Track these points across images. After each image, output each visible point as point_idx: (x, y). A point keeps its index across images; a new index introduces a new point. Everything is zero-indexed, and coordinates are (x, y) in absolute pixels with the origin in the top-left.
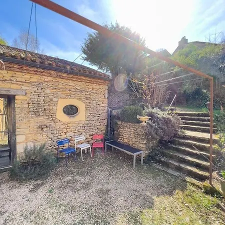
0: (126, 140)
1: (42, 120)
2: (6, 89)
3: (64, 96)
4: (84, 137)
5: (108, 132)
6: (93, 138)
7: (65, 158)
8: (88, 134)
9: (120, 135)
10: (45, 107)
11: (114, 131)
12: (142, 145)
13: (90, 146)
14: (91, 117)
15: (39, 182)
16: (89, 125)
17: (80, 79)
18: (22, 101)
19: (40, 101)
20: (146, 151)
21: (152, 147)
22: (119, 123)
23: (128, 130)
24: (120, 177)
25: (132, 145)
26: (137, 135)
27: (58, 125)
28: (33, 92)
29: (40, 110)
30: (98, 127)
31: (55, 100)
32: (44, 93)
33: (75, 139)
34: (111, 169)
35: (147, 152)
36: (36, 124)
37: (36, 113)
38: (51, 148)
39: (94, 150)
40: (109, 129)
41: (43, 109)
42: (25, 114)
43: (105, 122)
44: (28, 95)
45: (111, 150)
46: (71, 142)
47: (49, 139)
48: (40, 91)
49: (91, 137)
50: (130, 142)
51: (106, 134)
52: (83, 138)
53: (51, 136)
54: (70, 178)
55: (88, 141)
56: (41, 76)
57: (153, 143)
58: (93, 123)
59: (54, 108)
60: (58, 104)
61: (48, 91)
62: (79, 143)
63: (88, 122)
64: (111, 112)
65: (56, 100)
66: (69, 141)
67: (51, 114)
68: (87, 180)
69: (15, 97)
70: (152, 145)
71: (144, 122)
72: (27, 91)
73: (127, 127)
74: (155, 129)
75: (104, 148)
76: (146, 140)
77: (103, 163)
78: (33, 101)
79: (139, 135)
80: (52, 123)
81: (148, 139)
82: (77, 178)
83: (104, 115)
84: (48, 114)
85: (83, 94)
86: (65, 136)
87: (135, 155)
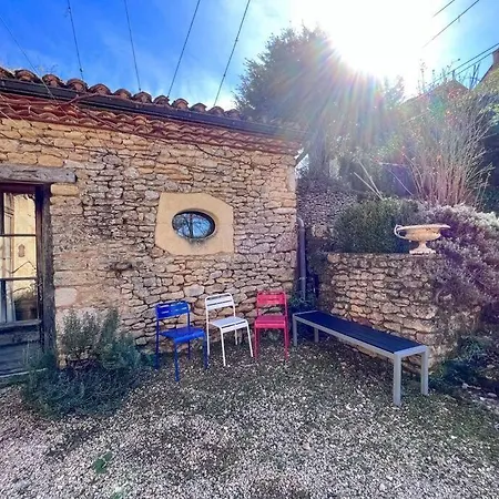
0: (359, 310)
1: (120, 249)
2: (26, 168)
3: (174, 185)
4: (231, 298)
5: (299, 289)
6: (259, 304)
7: (182, 354)
8: (244, 290)
9: (338, 295)
10: (126, 215)
11: (317, 283)
12: (419, 327)
13: (246, 324)
14: (250, 243)
15: (87, 424)
16: (244, 267)
17: (215, 138)
18: (68, 198)
19: (111, 199)
20: (436, 345)
21: (459, 333)
22: (334, 258)
23: (364, 277)
24: (346, 436)
25: (381, 325)
26: (398, 291)
27: (162, 265)
28: (93, 173)
29: (114, 221)
30: (271, 271)
31: (151, 195)
32: (121, 178)
33: (207, 302)
34: (312, 403)
35: (440, 350)
36: (103, 259)
37: (103, 231)
38: (143, 325)
39: (262, 335)
40: (303, 279)
41: (120, 221)
42: (75, 233)
43: (292, 256)
44: (81, 183)
45: (312, 338)
46: (197, 310)
47: (138, 302)
48: (110, 172)
49: (253, 300)
50: (375, 315)
51: (296, 292)
52: (227, 301)
53: (144, 293)
54: (175, 421)
55: (244, 312)
56: (113, 134)
57: (461, 319)
58: (255, 259)
59: (150, 216)
60: (160, 208)
61: (131, 172)
62: (218, 314)
63: (241, 258)
64: (308, 229)
65: (154, 195)
66: (192, 310)
67: (141, 234)
68: (226, 437)
69: (50, 189)
70: (457, 327)
71: (424, 245)
72: (78, 174)
73: (359, 267)
74: (471, 267)
75: (291, 332)
76: (435, 309)
77: (286, 379)
78: (94, 199)
79: (409, 289)
80: (146, 259)
81: (442, 306)
82: (198, 422)
83: (288, 239)
84: (133, 234)
85: (225, 179)
86: (180, 295)
87: (398, 358)
